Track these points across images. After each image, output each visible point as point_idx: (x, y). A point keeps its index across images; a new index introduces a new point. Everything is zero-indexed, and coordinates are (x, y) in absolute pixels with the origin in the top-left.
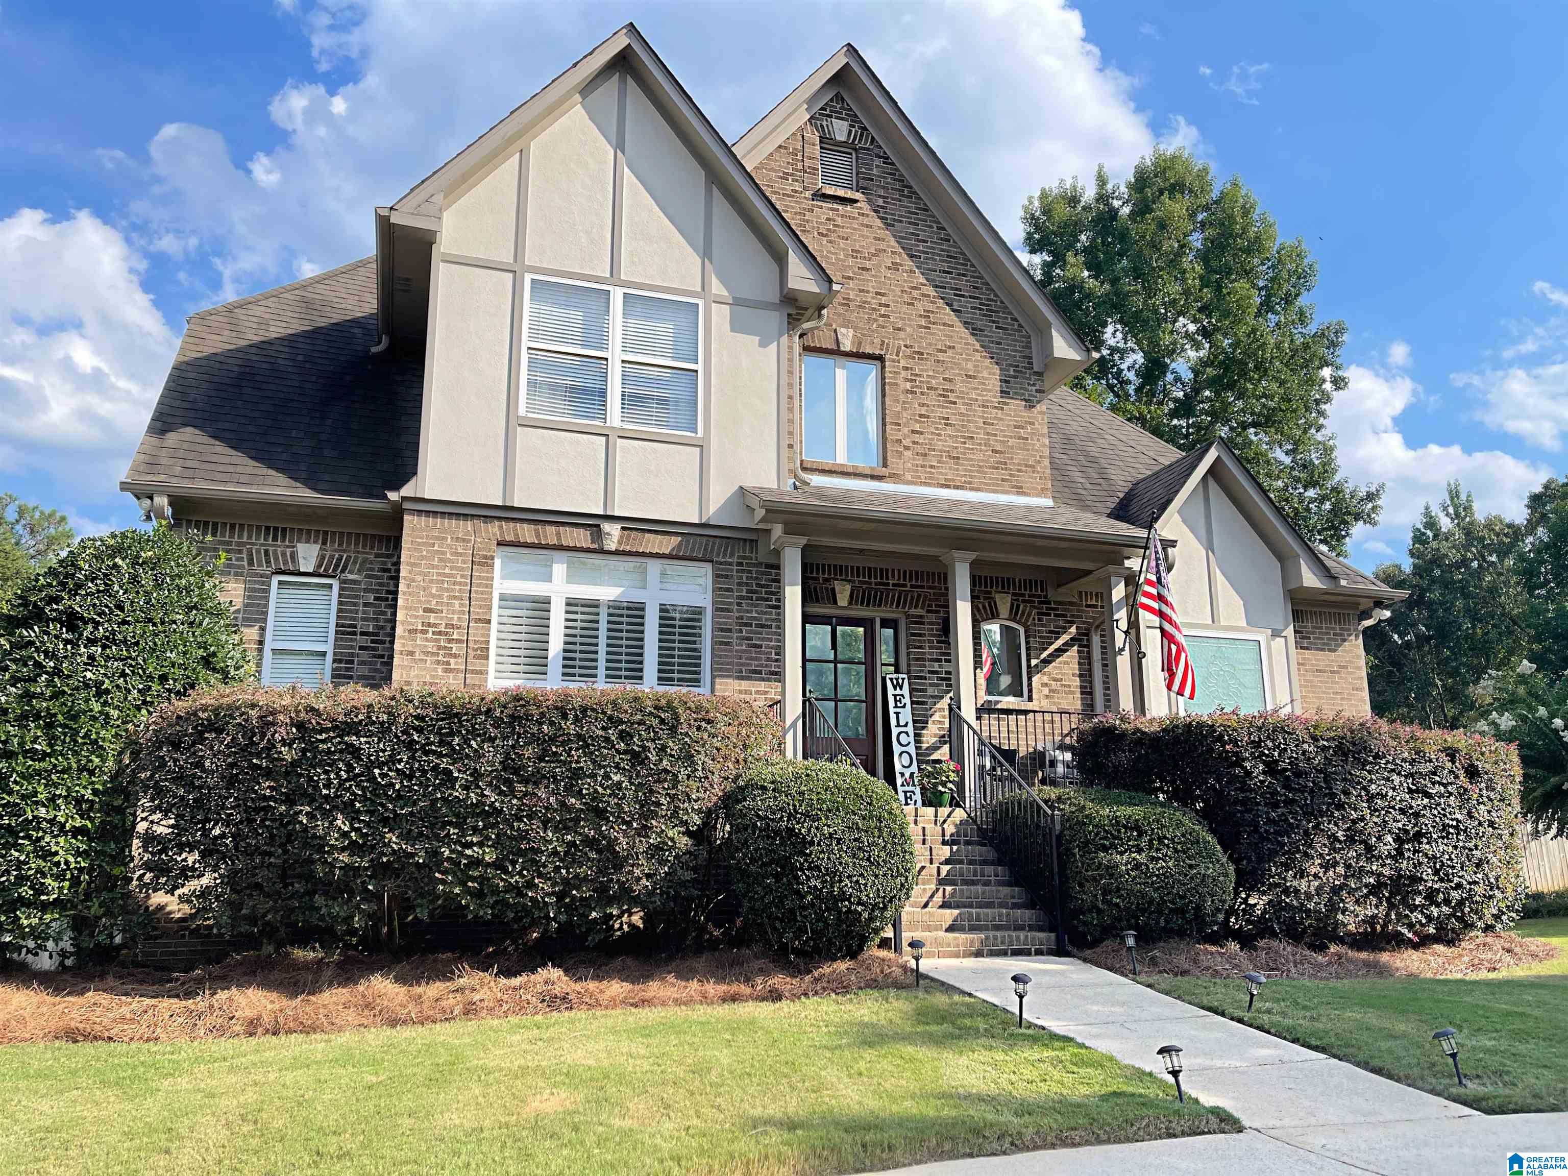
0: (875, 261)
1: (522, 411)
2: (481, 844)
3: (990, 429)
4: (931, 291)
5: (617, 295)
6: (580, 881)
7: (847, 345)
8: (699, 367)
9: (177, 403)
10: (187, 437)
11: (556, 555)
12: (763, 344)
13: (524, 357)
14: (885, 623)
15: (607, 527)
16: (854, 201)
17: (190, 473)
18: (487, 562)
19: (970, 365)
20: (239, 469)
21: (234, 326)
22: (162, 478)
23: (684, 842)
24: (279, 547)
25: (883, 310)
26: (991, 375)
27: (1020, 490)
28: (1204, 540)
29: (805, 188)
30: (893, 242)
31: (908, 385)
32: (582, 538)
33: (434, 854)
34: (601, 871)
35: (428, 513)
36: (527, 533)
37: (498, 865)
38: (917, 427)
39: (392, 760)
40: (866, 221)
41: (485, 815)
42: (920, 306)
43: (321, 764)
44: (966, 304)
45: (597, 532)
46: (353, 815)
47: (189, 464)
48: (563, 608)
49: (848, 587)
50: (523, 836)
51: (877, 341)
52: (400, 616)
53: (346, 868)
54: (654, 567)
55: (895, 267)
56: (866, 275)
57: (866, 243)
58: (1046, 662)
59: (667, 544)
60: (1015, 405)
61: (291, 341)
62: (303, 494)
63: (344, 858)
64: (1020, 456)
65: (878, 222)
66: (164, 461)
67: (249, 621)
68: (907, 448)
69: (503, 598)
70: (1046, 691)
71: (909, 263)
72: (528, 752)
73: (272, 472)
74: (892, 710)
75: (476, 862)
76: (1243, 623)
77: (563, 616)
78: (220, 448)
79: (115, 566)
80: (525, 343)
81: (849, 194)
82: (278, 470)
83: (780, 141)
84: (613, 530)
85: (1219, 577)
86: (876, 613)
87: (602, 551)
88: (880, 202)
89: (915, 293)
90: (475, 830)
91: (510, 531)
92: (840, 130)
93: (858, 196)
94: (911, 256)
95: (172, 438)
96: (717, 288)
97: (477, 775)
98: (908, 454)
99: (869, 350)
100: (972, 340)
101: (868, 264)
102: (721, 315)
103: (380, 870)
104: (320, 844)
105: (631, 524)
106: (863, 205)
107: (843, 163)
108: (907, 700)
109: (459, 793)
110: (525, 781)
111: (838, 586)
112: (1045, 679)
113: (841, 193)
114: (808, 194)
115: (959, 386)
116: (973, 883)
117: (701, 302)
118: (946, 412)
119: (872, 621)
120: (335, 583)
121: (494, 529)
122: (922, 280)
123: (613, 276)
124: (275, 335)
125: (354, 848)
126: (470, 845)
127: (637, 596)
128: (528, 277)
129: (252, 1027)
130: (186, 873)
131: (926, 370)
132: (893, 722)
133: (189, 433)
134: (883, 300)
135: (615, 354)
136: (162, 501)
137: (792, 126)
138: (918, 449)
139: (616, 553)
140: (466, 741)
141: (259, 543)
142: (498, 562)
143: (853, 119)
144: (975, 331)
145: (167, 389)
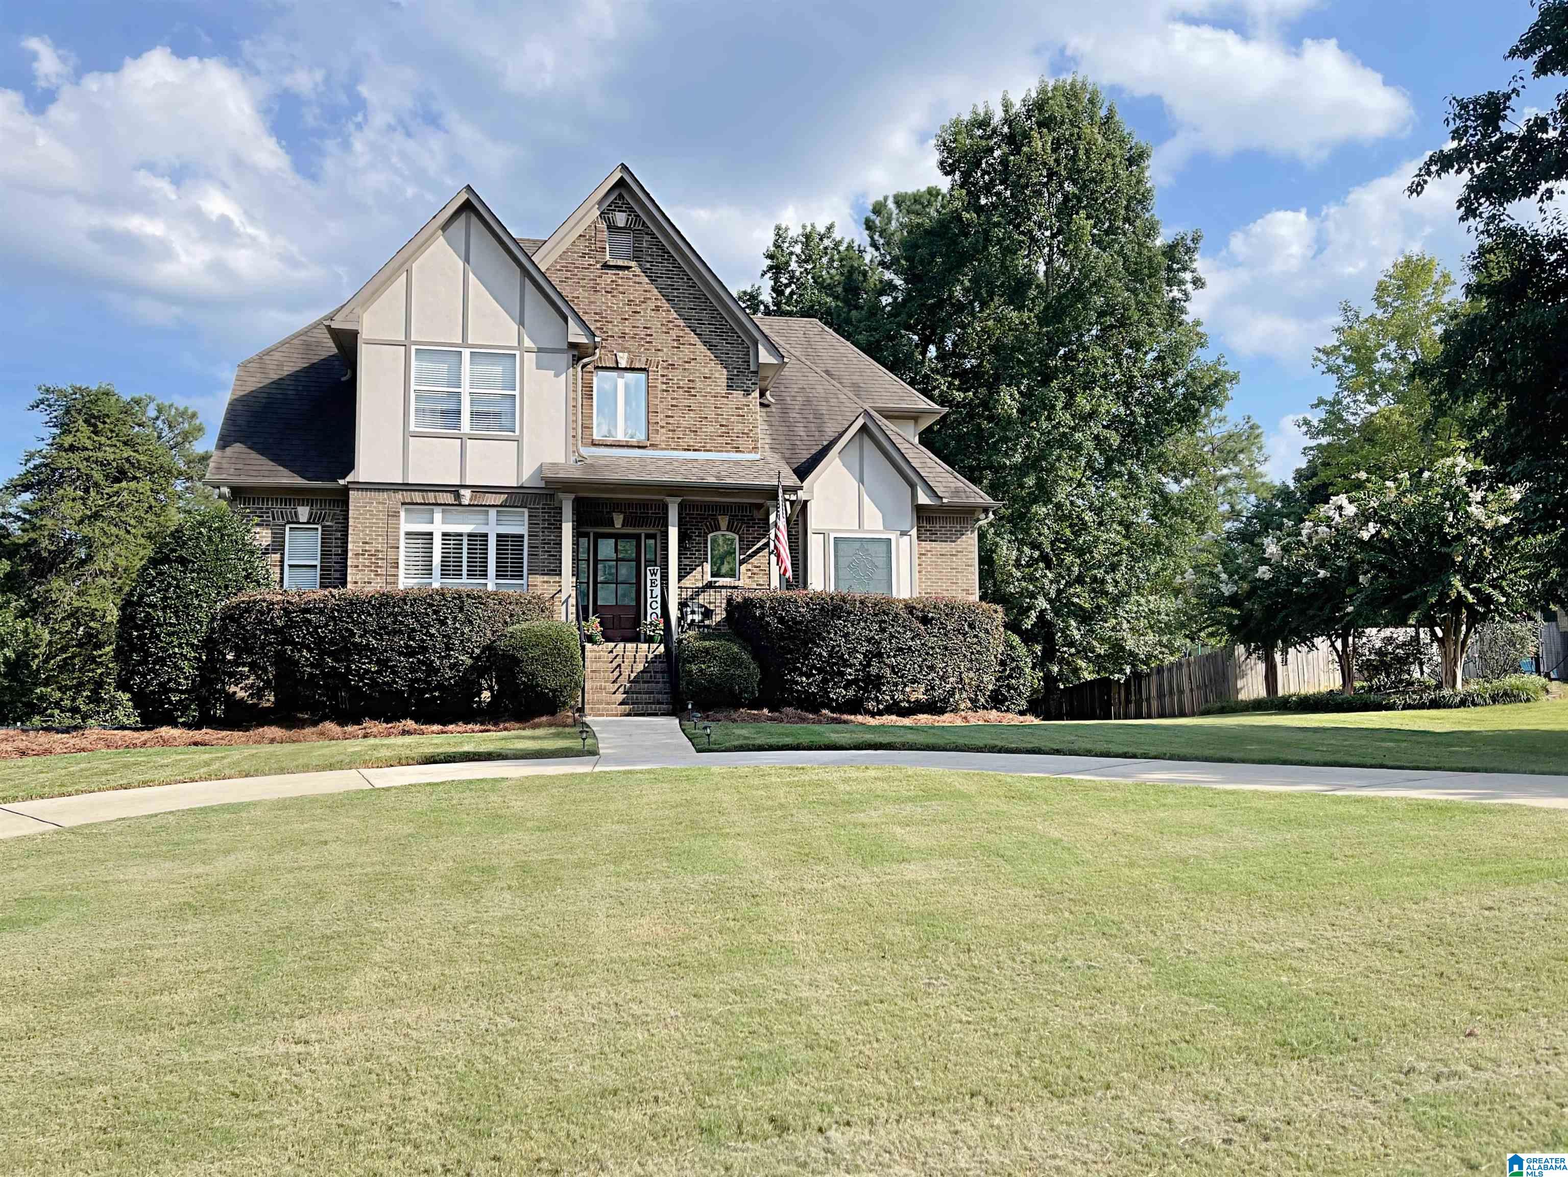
0: (643, 306)
1: (412, 428)
2: (369, 663)
3: (719, 411)
4: (681, 323)
5: (466, 353)
6: (417, 680)
7: (623, 364)
8: (517, 393)
9: (232, 428)
10: (237, 450)
11: (436, 509)
12: (557, 375)
13: (413, 396)
14: (648, 536)
15: (462, 492)
16: (628, 268)
17: (238, 472)
18: (396, 515)
19: (706, 370)
20: (264, 468)
21: (263, 369)
22: (224, 476)
23: (469, 662)
24: (288, 509)
25: (648, 339)
26: (721, 375)
27: (737, 450)
28: (857, 475)
29: (597, 262)
30: (655, 291)
31: (664, 387)
32: (449, 498)
33: (348, 668)
34: (428, 676)
35: (362, 489)
36: (417, 497)
37: (379, 672)
38: (670, 413)
39: (326, 625)
40: (637, 279)
41: (370, 650)
42: (674, 334)
43: (295, 627)
44: (705, 329)
45: (458, 496)
46: (310, 650)
47: (238, 466)
48: (440, 537)
49: (622, 516)
50: (389, 660)
51: (644, 359)
52: (350, 546)
53: (310, 674)
54: (493, 512)
55: (657, 309)
56: (638, 316)
57: (636, 294)
58: (751, 556)
59: (500, 499)
60: (738, 394)
61: (295, 376)
62: (299, 481)
63: (308, 669)
64: (738, 428)
65: (647, 280)
66: (225, 466)
67: (275, 551)
68: (662, 427)
69: (407, 534)
70: (749, 574)
71: (666, 305)
72: (389, 621)
73: (281, 468)
74: (649, 588)
75: (367, 671)
76: (881, 528)
77: (441, 542)
78: (254, 455)
79: (201, 533)
80: (413, 387)
81: (626, 263)
82: (284, 466)
83: (581, 232)
84: (466, 494)
85: (866, 499)
86: (642, 531)
87: (460, 505)
88: (648, 265)
89: (670, 325)
90: (367, 657)
91: (408, 497)
92: (621, 219)
93: (633, 264)
94: (668, 300)
95: (229, 450)
96: (528, 343)
97: (365, 631)
98: (663, 430)
99: (637, 366)
100: (709, 353)
101: (638, 309)
102: (530, 358)
103: (325, 676)
104: (297, 662)
105: (477, 489)
106: (638, 271)
107: (626, 240)
108: (658, 582)
109: (358, 640)
110: (388, 634)
111: (615, 515)
112: (750, 567)
113: (620, 263)
114: (598, 266)
115: (698, 385)
116: (648, 682)
117: (517, 353)
118: (687, 402)
119: (640, 535)
120: (319, 527)
121: (399, 496)
122: (675, 315)
123: (465, 344)
124: (286, 373)
125: (312, 665)
126: (364, 663)
127: (482, 530)
128: (413, 348)
129: (272, 741)
130: (244, 677)
131: (676, 376)
132: (649, 595)
133: (238, 447)
134: (649, 332)
135: (465, 390)
136: (225, 490)
137: (588, 221)
138: (670, 427)
139: (469, 505)
140: (359, 616)
141: (277, 508)
142: (403, 514)
143: (631, 210)
144: (711, 347)
145: (226, 419)
